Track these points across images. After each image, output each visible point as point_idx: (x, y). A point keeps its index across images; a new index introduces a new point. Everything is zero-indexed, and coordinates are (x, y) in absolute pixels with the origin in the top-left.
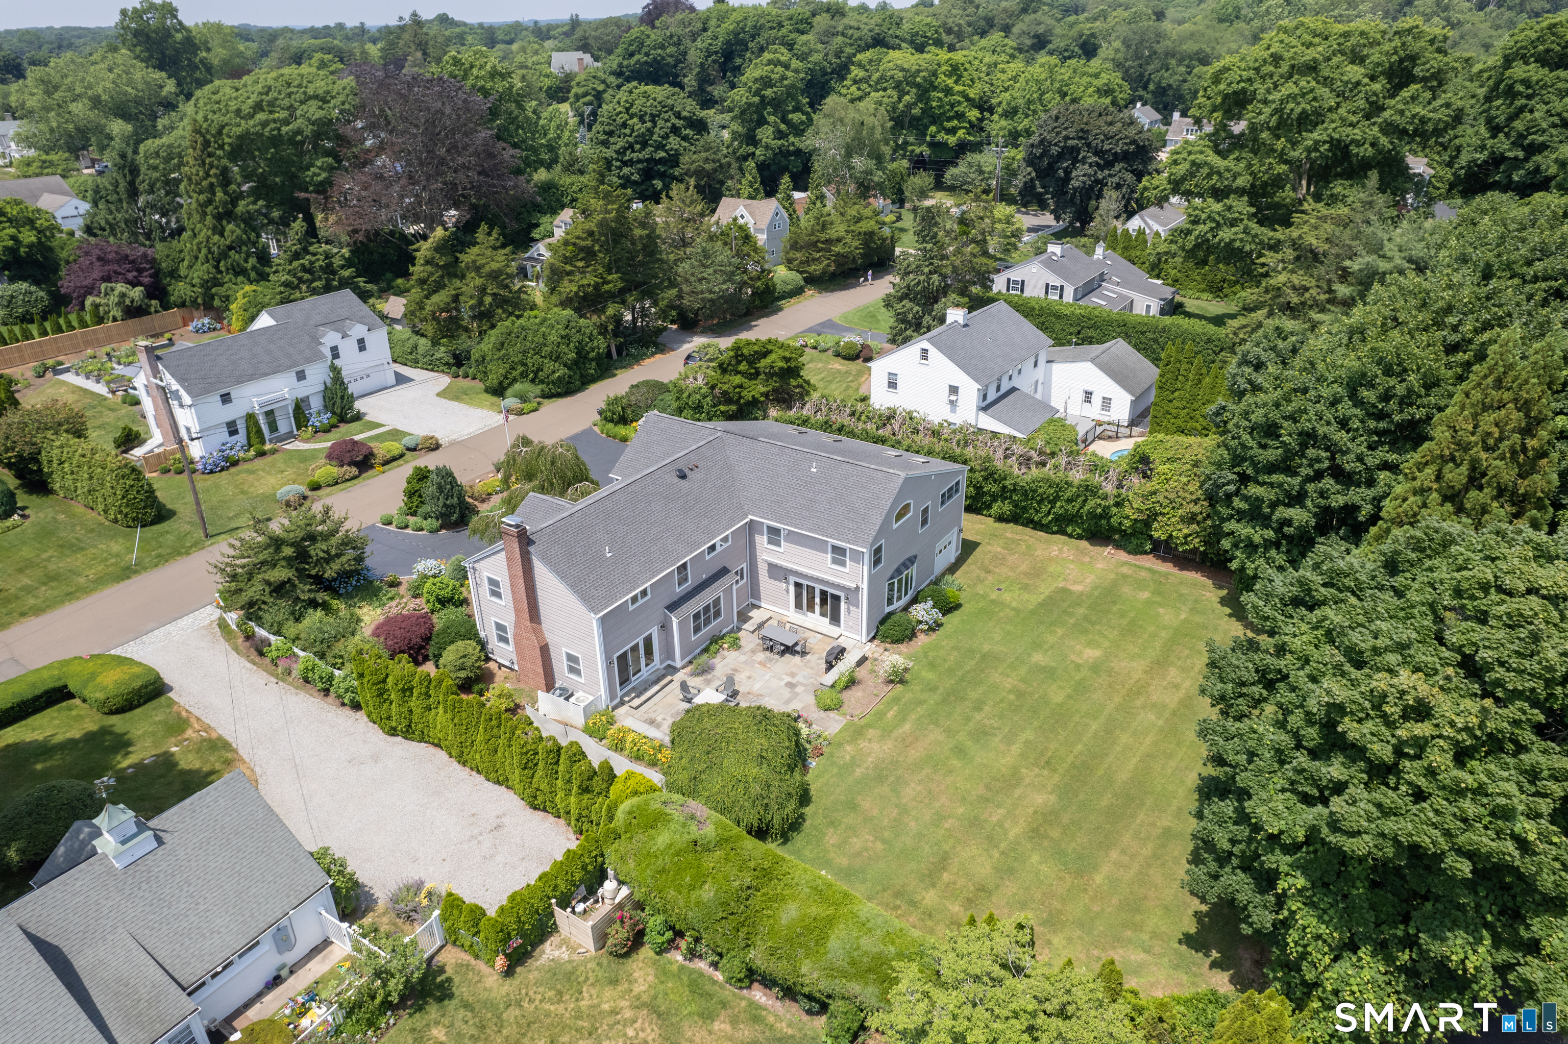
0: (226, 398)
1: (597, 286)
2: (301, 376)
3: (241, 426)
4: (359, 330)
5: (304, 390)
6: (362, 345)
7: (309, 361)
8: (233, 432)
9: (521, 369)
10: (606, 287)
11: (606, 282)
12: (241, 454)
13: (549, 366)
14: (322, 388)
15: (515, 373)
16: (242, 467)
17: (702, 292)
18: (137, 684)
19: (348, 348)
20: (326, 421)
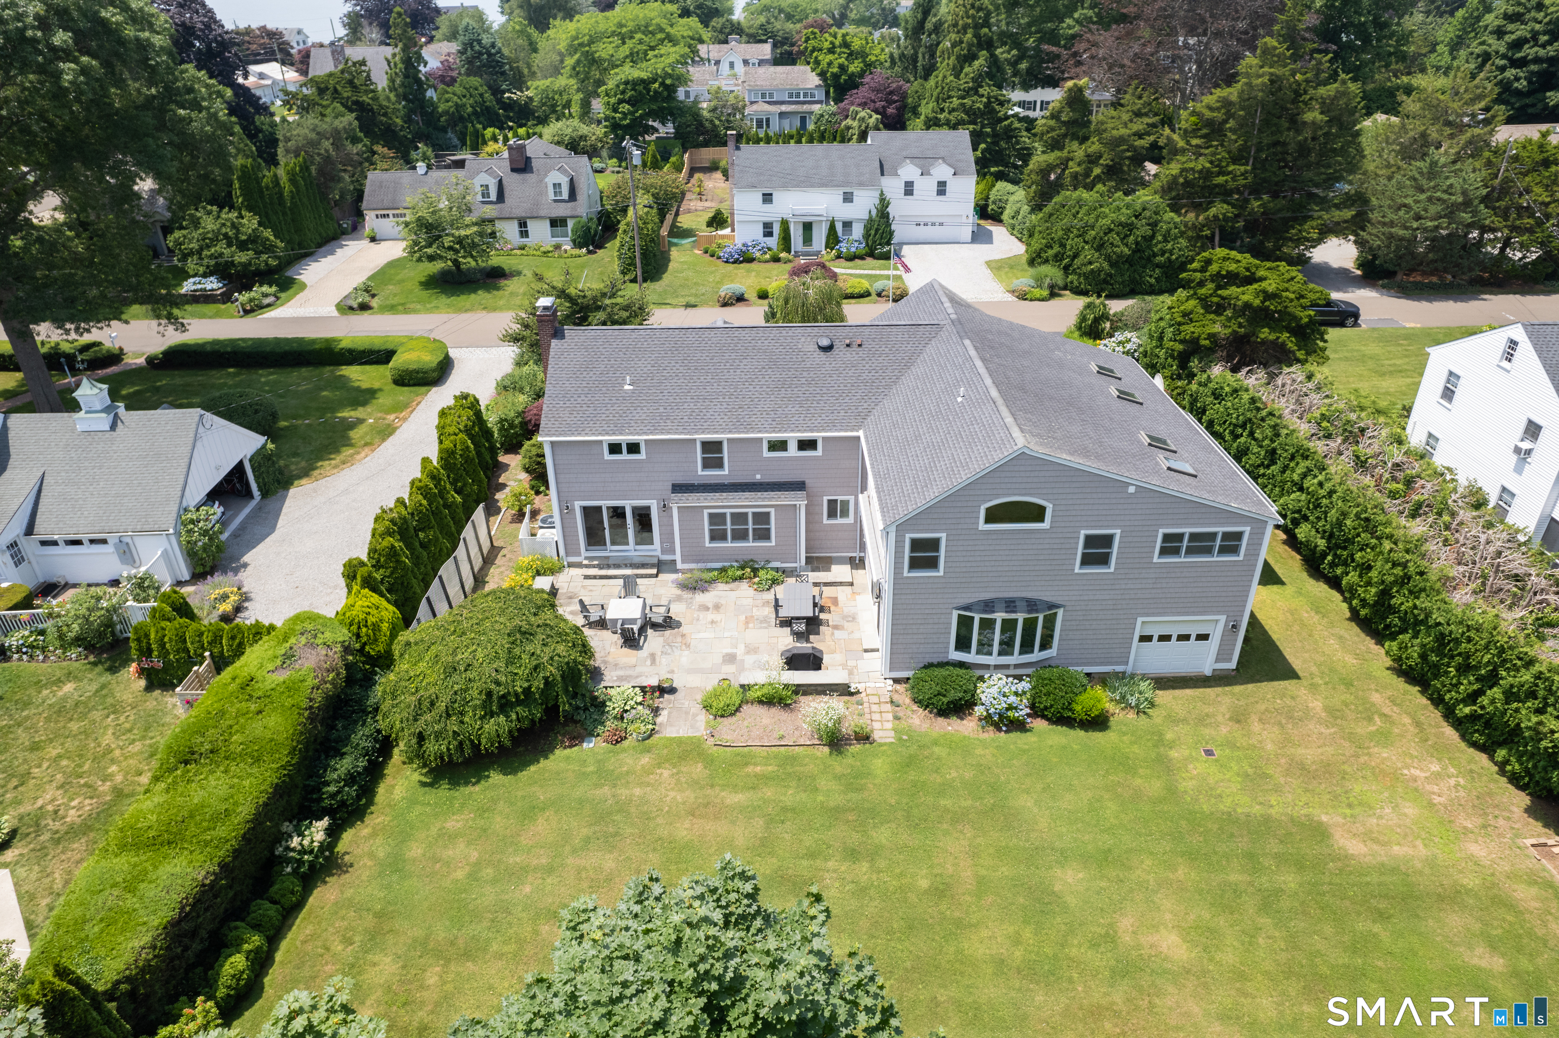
0: (767, 198)
1: (1206, 174)
2: (848, 198)
3: (776, 229)
4: (942, 171)
5: (844, 212)
6: (942, 188)
7: (861, 185)
8: (768, 233)
9: (1056, 249)
10: (1221, 179)
11: (1221, 173)
12: (758, 254)
13: (1088, 253)
14: (866, 216)
15: (1051, 252)
16: (753, 265)
17: (1392, 224)
18: (413, 367)
19: (925, 186)
20: (853, 249)
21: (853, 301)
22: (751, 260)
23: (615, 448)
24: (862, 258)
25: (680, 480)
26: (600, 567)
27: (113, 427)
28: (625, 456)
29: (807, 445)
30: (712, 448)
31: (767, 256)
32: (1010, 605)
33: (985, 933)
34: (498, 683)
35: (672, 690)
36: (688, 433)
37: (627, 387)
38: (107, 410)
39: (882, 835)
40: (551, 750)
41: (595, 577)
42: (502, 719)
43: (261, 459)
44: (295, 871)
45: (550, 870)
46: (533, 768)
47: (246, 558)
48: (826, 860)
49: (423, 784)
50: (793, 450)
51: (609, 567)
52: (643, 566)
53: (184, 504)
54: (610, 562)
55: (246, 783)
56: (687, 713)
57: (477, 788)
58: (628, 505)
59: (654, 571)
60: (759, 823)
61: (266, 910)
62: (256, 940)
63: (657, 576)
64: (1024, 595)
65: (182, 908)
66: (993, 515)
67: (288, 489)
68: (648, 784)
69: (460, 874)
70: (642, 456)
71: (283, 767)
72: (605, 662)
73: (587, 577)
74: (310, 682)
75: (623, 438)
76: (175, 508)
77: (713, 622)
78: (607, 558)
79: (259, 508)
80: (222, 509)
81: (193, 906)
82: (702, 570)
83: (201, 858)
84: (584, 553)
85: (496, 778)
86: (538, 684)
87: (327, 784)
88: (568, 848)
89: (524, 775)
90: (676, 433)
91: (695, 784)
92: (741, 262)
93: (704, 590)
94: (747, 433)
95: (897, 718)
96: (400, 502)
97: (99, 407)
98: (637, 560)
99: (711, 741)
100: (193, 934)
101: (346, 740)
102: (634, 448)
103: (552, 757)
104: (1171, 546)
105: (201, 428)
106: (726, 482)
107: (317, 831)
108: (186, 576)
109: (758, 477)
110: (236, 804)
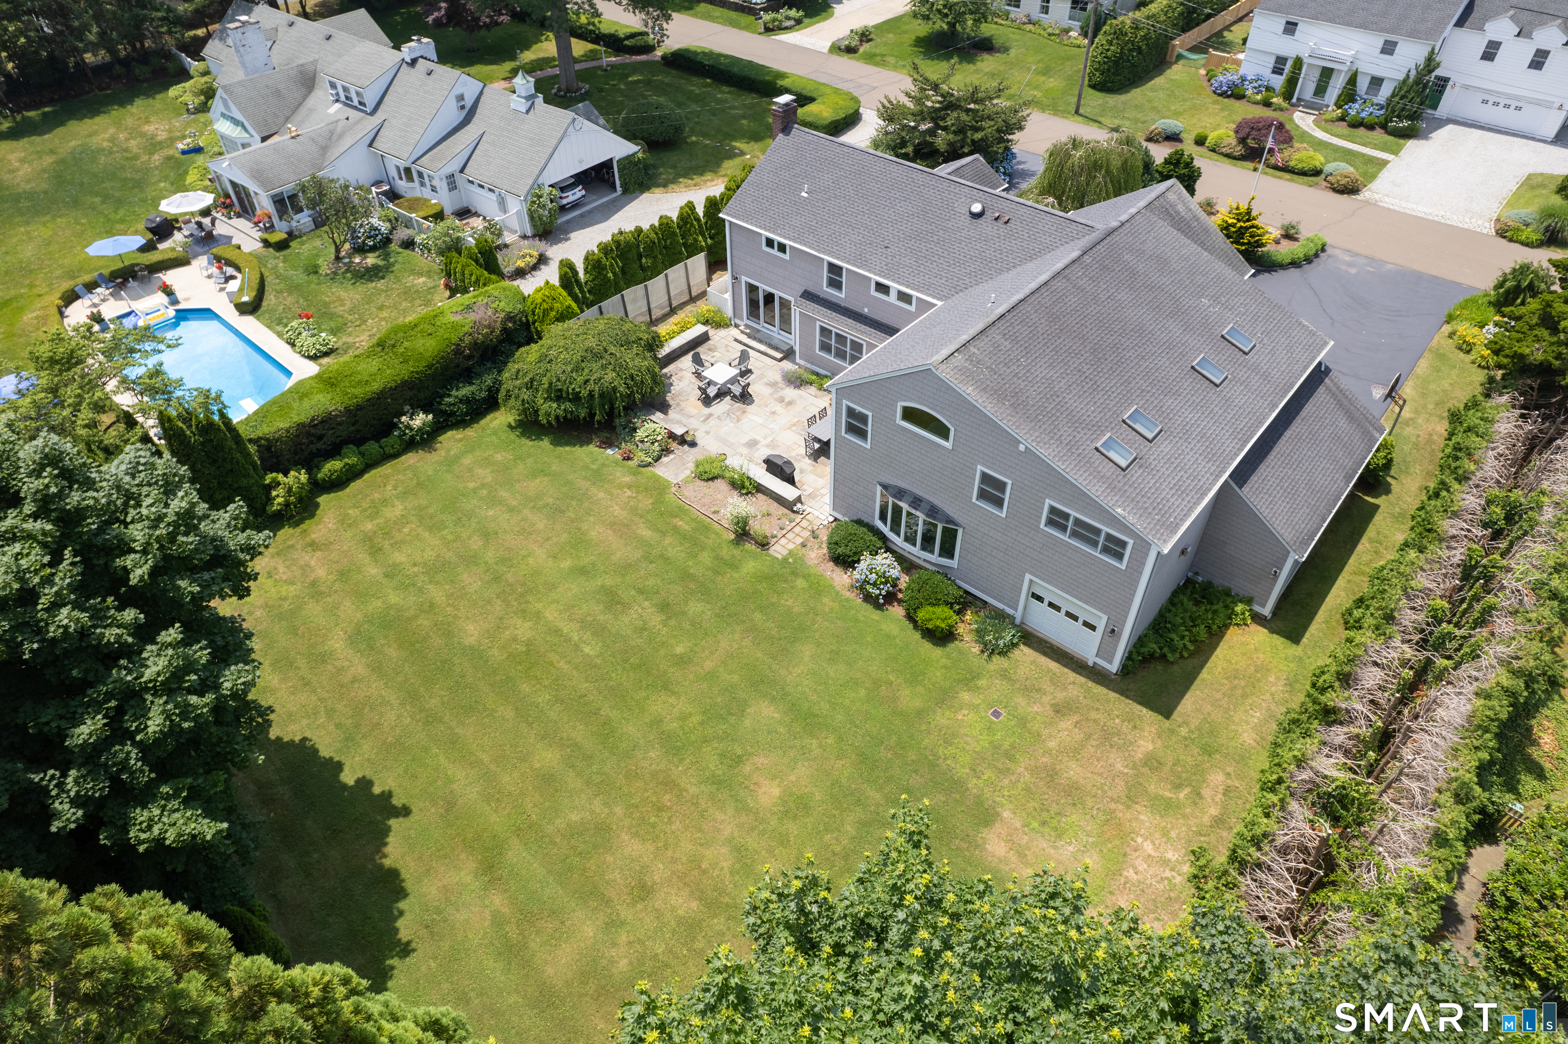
0: (1290, 28)
2: (1388, 48)
3: (1287, 67)
4: (1550, 37)
5: (1376, 65)
6: (1540, 59)
7: (1412, 35)
8: (1277, 70)
12: (1252, 92)
14: (1401, 77)
16: (1237, 104)
19: (1516, 52)
20: (1363, 115)
21: (1287, 176)
22: (1240, 97)
23: (770, 243)
24: (1371, 127)
25: (811, 289)
26: (749, 336)
27: (528, 112)
28: (775, 252)
29: (904, 297)
30: (835, 269)
31: (1259, 97)
32: (916, 502)
33: (672, 700)
34: (559, 380)
35: (693, 444)
36: (818, 251)
37: (804, 194)
38: (528, 98)
39: (695, 607)
40: (589, 442)
41: (740, 342)
42: (555, 405)
43: (628, 163)
44: (400, 436)
45: (511, 510)
46: (567, 448)
47: (572, 235)
48: (646, 599)
49: (510, 426)
50: (892, 298)
51: (755, 339)
52: (776, 349)
53: (540, 181)
54: (757, 336)
55: (388, 371)
56: (684, 464)
57: (531, 443)
58: (777, 293)
59: (779, 355)
60: (638, 554)
61: (372, 447)
62: (352, 460)
63: (780, 360)
64: (931, 499)
65: (313, 420)
66: (910, 415)
67: (642, 192)
68: (611, 494)
69: (471, 485)
70: (787, 257)
71: (417, 373)
72: (678, 405)
73: (736, 340)
74: (466, 329)
75: (777, 238)
76: (530, 182)
77: (774, 413)
78: (759, 331)
79: (614, 201)
80: (583, 192)
81: (322, 422)
82: (806, 369)
83: (338, 399)
84: (744, 321)
85: (545, 443)
86: (584, 393)
87: (449, 396)
88: (532, 504)
89: (560, 449)
90: (810, 247)
91: (634, 511)
92: (1228, 97)
93: (798, 387)
94: (858, 267)
95: (804, 545)
96: (639, 230)
97: (524, 94)
98: (774, 342)
99: (673, 490)
100: (320, 438)
101: (479, 375)
102: (782, 248)
103: (585, 448)
104: (1057, 519)
105: (571, 129)
106: (843, 304)
107: (420, 420)
108: (529, 234)
109: (866, 310)
110: (374, 380)
